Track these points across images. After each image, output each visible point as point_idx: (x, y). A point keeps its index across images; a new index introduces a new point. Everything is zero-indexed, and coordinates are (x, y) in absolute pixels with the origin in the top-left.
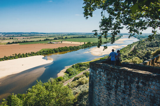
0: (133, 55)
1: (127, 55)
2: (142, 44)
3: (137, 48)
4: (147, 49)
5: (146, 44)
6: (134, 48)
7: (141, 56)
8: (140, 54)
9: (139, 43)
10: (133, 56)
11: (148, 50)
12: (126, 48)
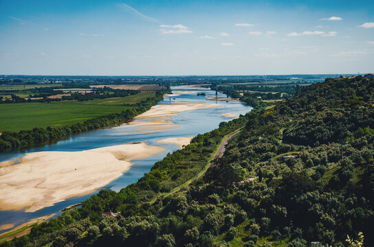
0: (216, 196)
1: (182, 196)
2: (261, 128)
3: (236, 151)
4: (290, 156)
5: (281, 131)
6: (224, 150)
7: (257, 199)
8: (247, 187)
9: (249, 126)
10: (214, 201)
11: (290, 163)
12: (186, 151)
